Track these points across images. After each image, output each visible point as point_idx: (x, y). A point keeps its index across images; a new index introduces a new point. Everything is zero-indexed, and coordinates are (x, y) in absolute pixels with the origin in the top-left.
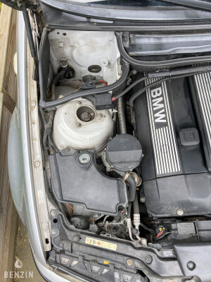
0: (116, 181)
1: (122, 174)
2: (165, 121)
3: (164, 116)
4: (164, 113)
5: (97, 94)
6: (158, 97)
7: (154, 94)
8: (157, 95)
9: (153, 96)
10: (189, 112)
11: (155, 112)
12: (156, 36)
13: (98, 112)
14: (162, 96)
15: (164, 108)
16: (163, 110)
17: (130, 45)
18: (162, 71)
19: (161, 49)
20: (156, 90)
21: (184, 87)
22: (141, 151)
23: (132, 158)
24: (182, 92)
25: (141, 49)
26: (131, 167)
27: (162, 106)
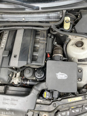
2: (3, 46)
14: (6, 37)
18: (1, 27)
19: (3, 19)
20: (5, 35)
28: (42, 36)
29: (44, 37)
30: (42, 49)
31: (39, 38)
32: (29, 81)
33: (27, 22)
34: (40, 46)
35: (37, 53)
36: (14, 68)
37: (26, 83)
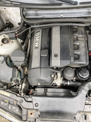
0: (12, 69)
1: (18, 66)
2: (38, 46)
3: (38, 44)
4: (38, 43)
5: (11, 33)
6: (38, 36)
7: (37, 35)
8: (38, 35)
9: (37, 36)
10: (48, 43)
11: (36, 42)
12: (36, 10)
13: (11, 40)
14: (39, 36)
15: (39, 41)
16: (38, 42)
17: (25, 14)
18: (36, 24)
19: (37, 16)
20: (37, 33)
21: (48, 33)
22: (24, 57)
23: (21, 60)
24: (47, 35)
25: (29, 15)
26: (21, 64)
27: (38, 40)
28: (80, 33)
29: (82, 34)
30: (83, 47)
31: (77, 35)
32: (70, 82)
33: (64, 18)
34: (80, 43)
35: (79, 52)
36: (55, 68)
37: (66, 83)
